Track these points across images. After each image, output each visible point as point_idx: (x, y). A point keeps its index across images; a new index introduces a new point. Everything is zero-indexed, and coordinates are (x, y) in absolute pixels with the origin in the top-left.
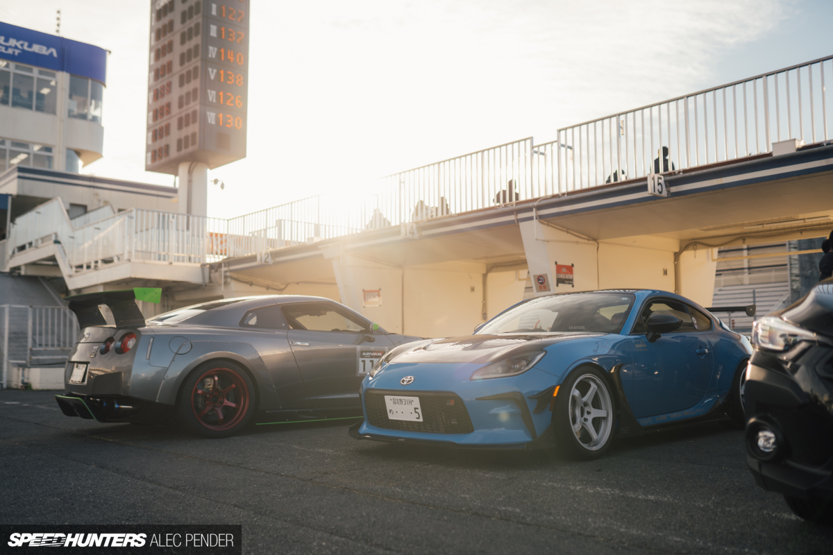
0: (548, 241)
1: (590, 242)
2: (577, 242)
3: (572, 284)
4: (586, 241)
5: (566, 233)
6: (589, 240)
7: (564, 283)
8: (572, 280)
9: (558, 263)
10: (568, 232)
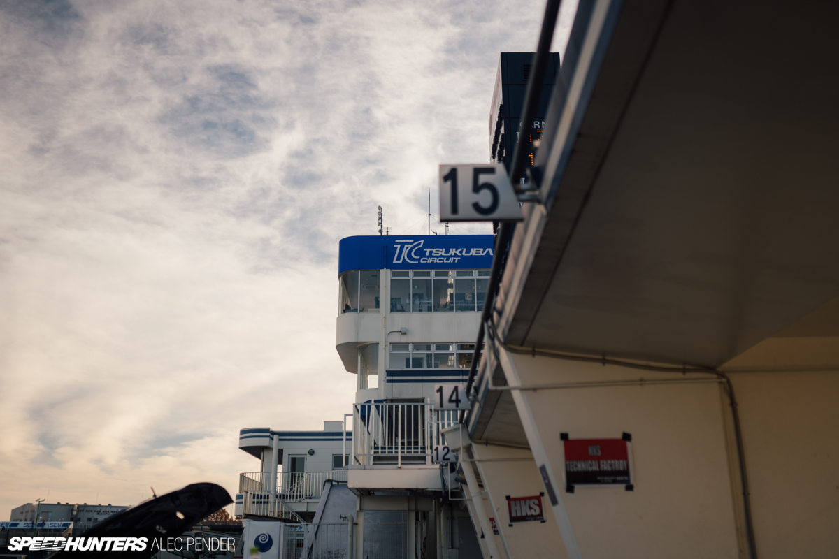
0: (534, 389)
1: (688, 375)
2: (642, 382)
3: (628, 482)
4: (680, 375)
5: (599, 365)
6: (684, 371)
7: (599, 482)
8: (626, 473)
9: (571, 437)
10: (604, 361)
